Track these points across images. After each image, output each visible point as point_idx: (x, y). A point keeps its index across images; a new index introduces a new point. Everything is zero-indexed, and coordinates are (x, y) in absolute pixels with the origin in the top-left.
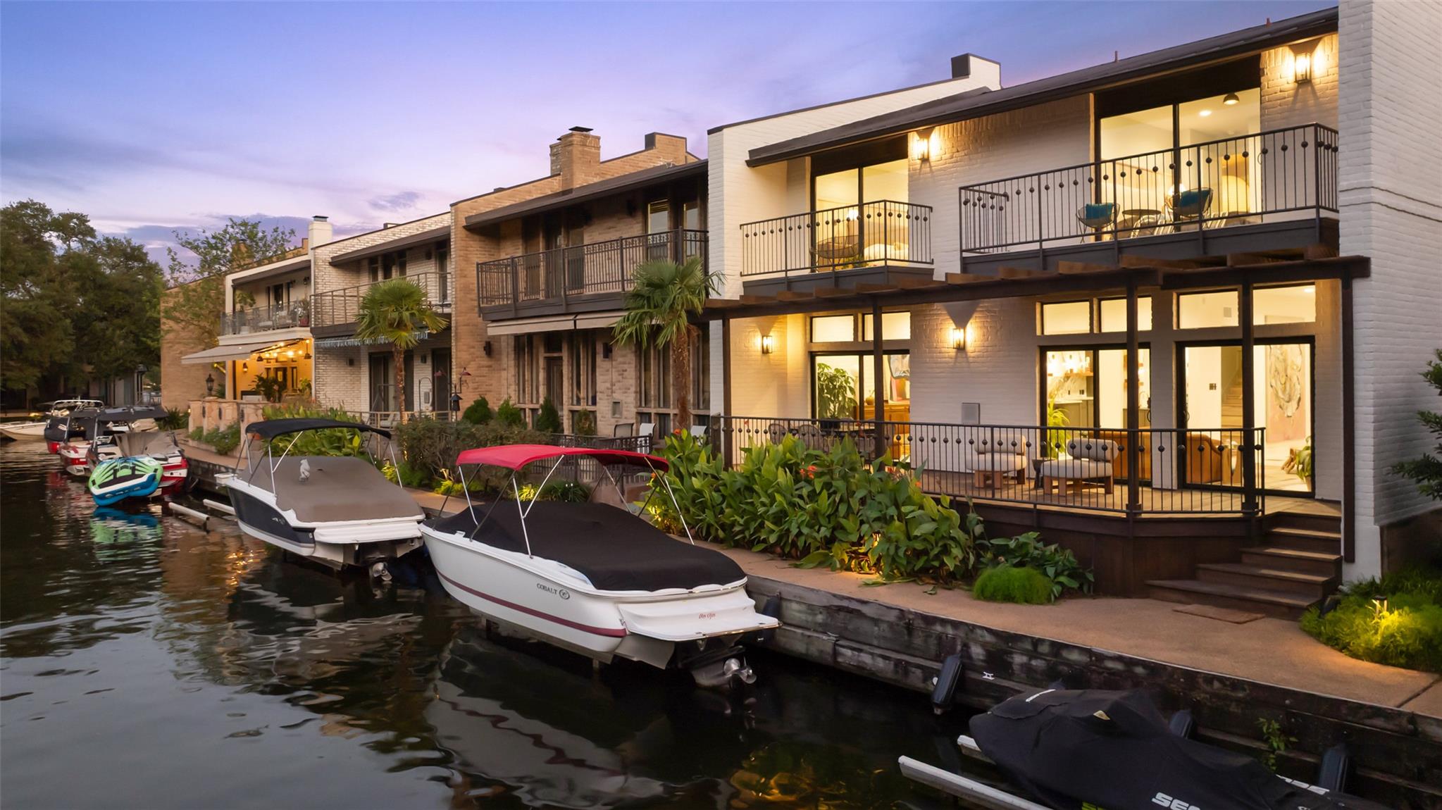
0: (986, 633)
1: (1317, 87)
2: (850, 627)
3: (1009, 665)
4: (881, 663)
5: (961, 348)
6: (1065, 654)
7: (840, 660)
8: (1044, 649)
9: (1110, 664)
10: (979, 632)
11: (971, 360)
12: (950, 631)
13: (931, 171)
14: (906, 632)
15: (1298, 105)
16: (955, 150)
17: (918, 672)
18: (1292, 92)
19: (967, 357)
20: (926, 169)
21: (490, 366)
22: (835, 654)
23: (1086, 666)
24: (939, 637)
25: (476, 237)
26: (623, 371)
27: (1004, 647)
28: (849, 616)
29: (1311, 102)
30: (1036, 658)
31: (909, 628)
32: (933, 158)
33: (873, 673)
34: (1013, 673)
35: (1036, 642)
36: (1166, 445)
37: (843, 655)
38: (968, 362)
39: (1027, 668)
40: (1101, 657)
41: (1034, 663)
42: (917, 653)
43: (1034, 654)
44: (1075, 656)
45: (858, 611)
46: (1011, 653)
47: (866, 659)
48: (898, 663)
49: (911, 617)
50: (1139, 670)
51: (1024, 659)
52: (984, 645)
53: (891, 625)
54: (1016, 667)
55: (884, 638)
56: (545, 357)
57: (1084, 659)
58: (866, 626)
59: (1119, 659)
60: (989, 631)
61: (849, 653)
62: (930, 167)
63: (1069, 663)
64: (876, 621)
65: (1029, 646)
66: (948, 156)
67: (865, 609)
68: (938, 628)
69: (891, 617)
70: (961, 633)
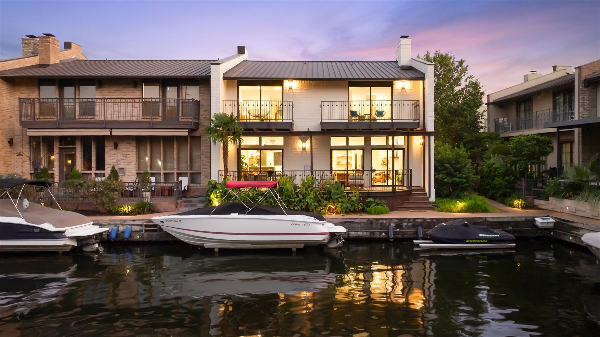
0: (395, 220)
1: (406, 90)
2: (350, 227)
3: (402, 226)
4: (365, 233)
5: (304, 149)
6: (417, 220)
7: (350, 236)
8: (411, 220)
9: (428, 221)
10: (393, 220)
11: (307, 152)
12: (384, 221)
13: (293, 92)
14: (370, 224)
15: (402, 93)
16: (302, 87)
17: (378, 233)
18: (401, 90)
19: (306, 152)
20: (291, 91)
21: (11, 152)
22: (348, 234)
23: (422, 222)
24: (381, 223)
25: (5, 82)
26: (126, 155)
27: (401, 222)
28: (349, 224)
29: (405, 93)
30: (409, 223)
31: (371, 223)
32: (293, 88)
33: (362, 237)
34: (403, 228)
35: (409, 219)
36: (368, 174)
37: (351, 234)
38: (306, 153)
39: (407, 226)
40: (426, 219)
41: (409, 224)
42: (374, 229)
43: (409, 222)
44: (419, 220)
45: (353, 222)
46: (403, 223)
47: (360, 234)
48: (371, 232)
49: (371, 220)
50: (435, 220)
51: (406, 224)
52: (395, 223)
53: (365, 223)
54: (404, 226)
55: (363, 227)
56: (59, 148)
57: (422, 220)
58: (356, 225)
59: (430, 219)
60: (396, 219)
61: (354, 233)
62: (293, 91)
63: (418, 222)
64: (359, 223)
65: (407, 221)
66: (299, 89)
67: (355, 221)
68: (381, 221)
69: (365, 221)
70: (388, 221)
